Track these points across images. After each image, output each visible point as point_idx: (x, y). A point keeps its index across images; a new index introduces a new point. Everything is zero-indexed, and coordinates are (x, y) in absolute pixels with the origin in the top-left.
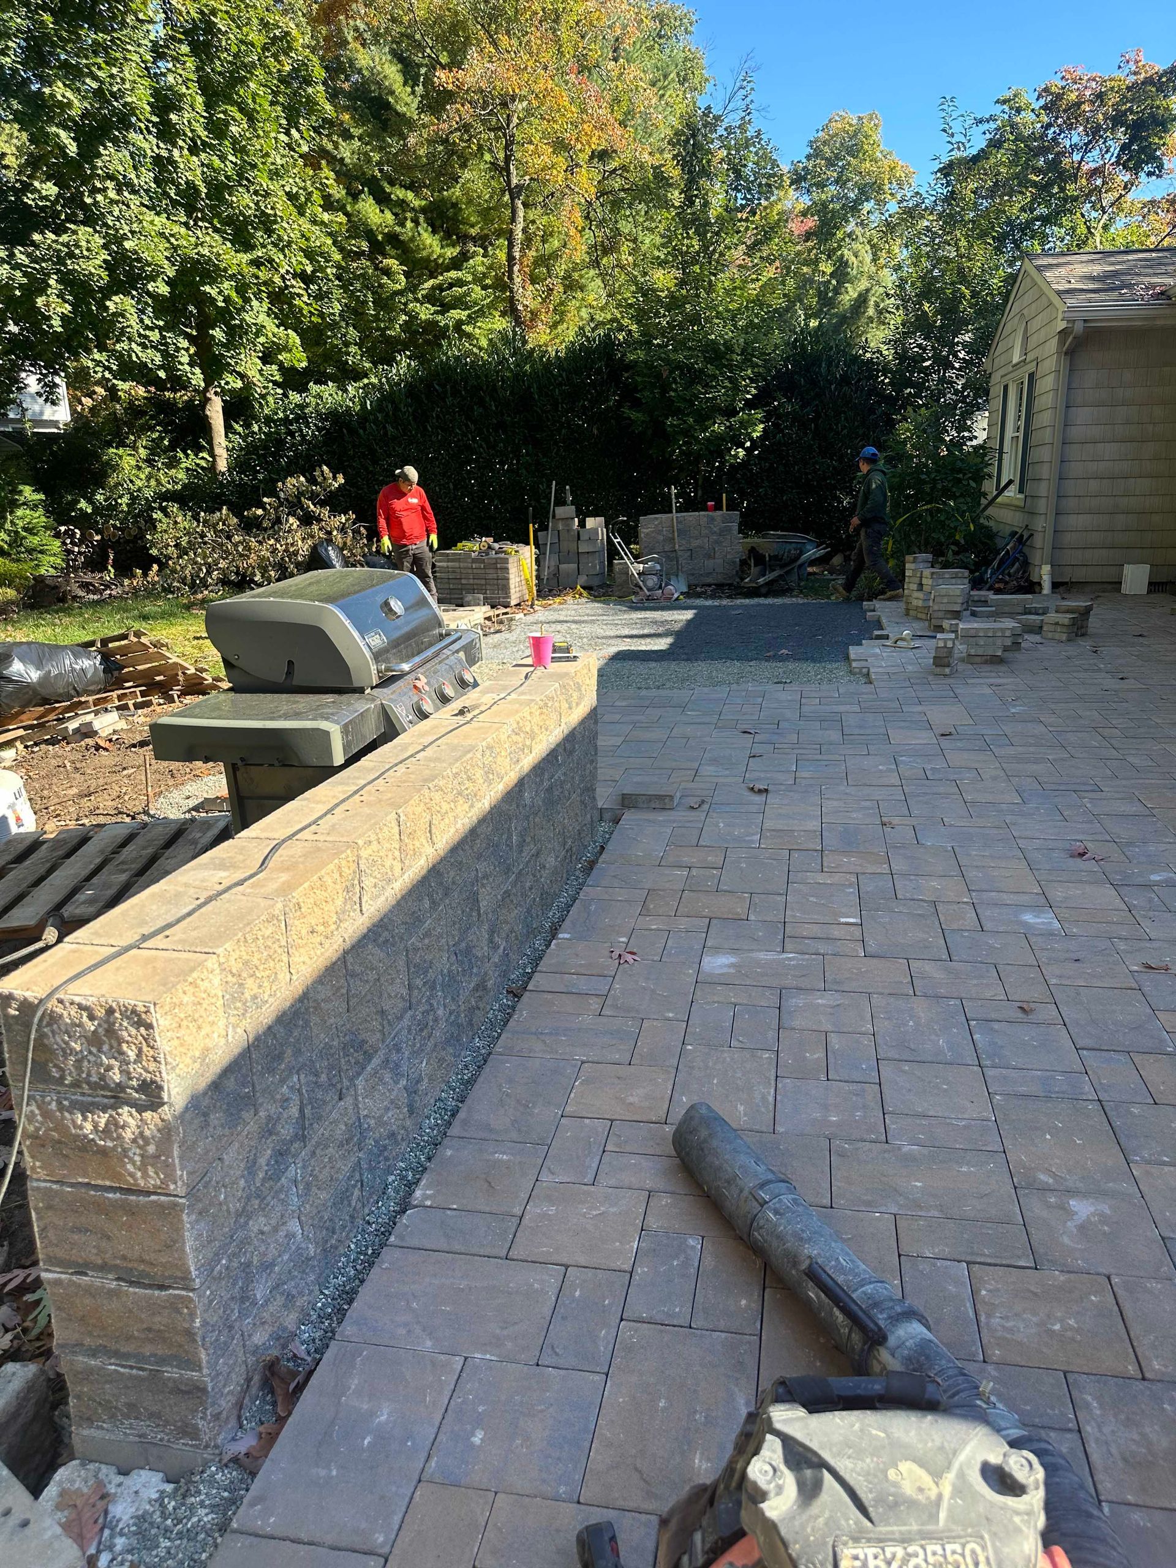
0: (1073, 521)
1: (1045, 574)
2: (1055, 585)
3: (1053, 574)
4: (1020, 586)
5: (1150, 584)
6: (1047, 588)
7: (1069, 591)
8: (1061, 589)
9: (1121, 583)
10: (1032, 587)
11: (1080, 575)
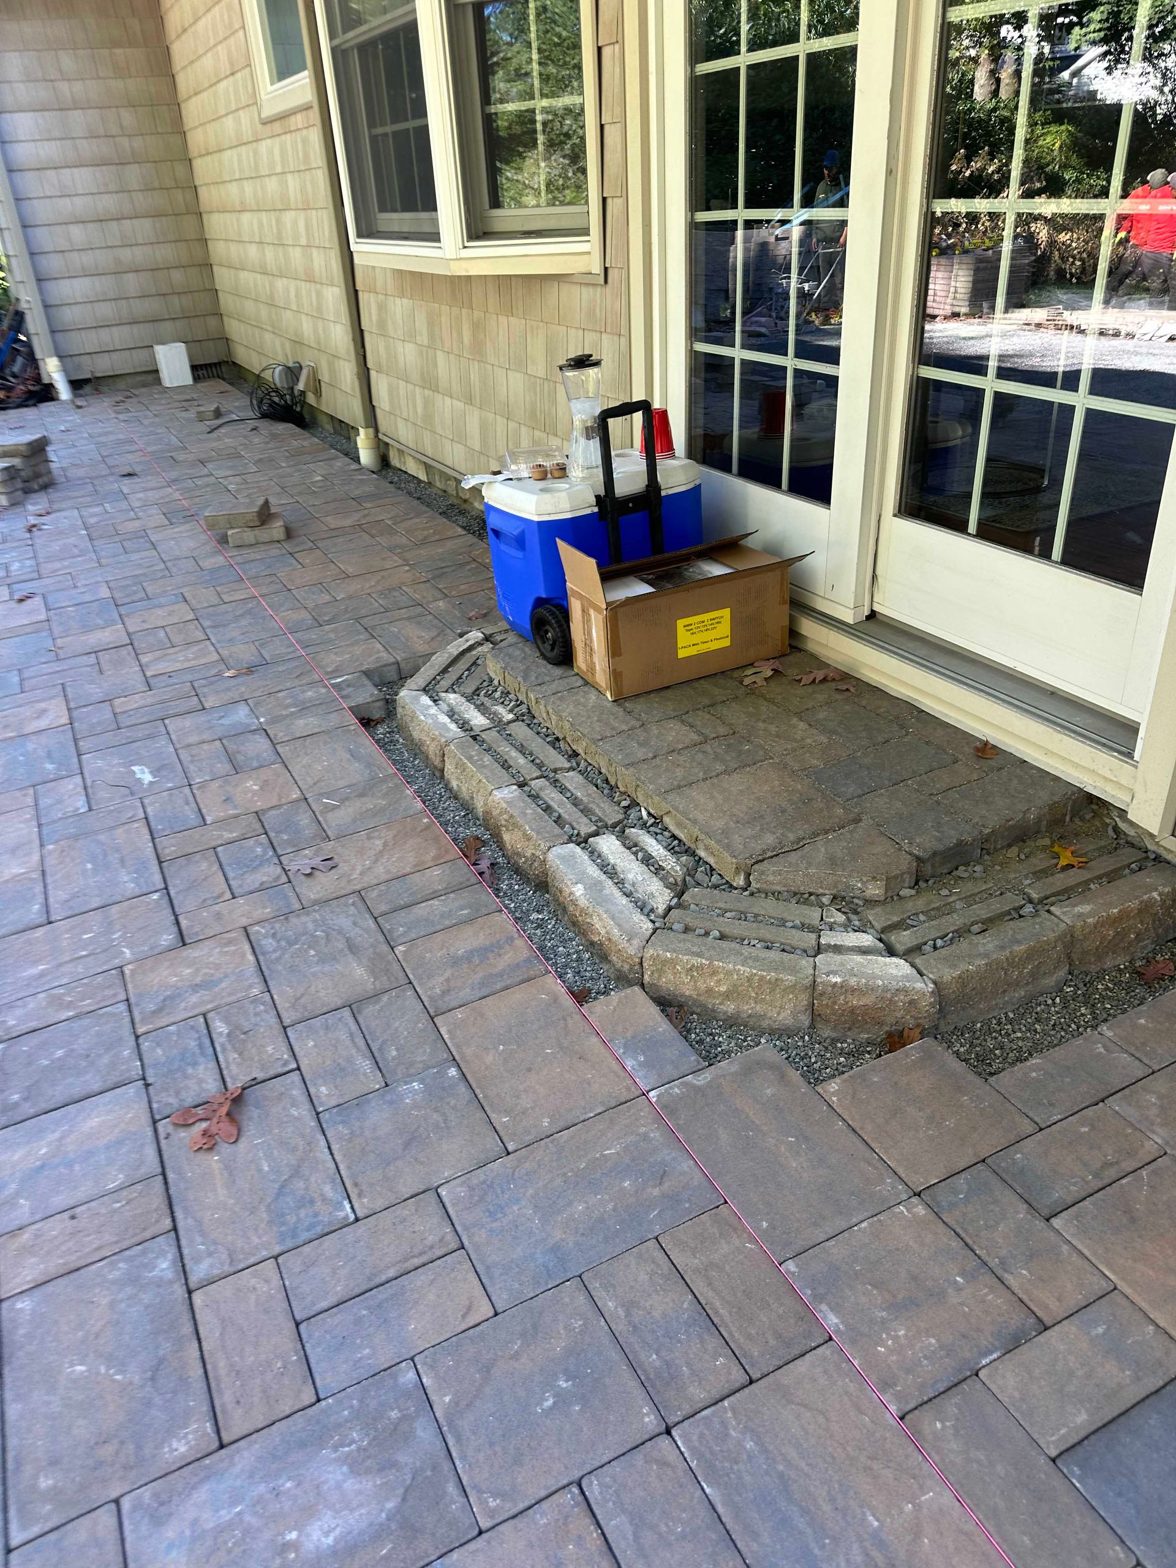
0: (65, 290)
1: (53, 369)
2: (76, 385)
3: (65, 370)
4: (30, 392)
5: (194, 368)
6: (64, 392)
7: (98, 391)
8: (87, 389)
9: (157, 371)
10: (45, 394)
11: (103, 366)
